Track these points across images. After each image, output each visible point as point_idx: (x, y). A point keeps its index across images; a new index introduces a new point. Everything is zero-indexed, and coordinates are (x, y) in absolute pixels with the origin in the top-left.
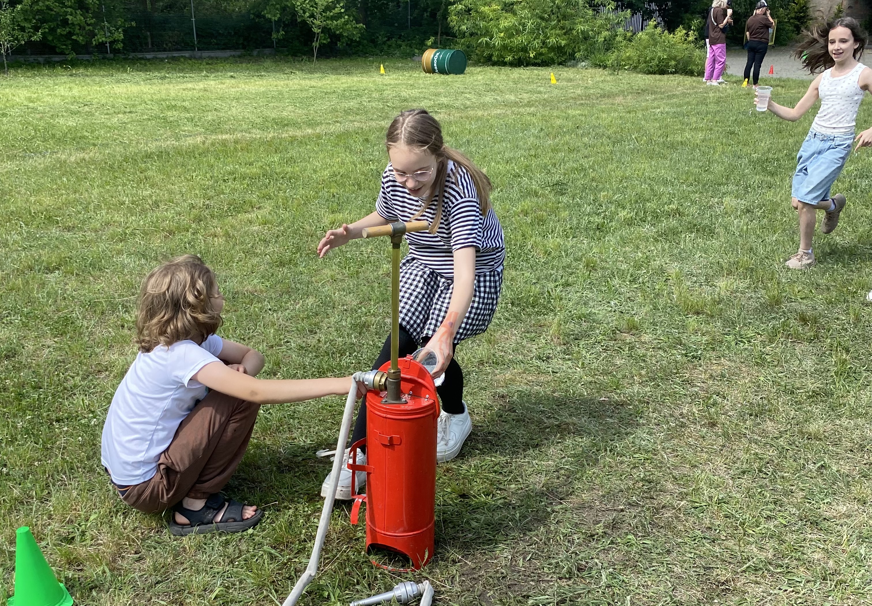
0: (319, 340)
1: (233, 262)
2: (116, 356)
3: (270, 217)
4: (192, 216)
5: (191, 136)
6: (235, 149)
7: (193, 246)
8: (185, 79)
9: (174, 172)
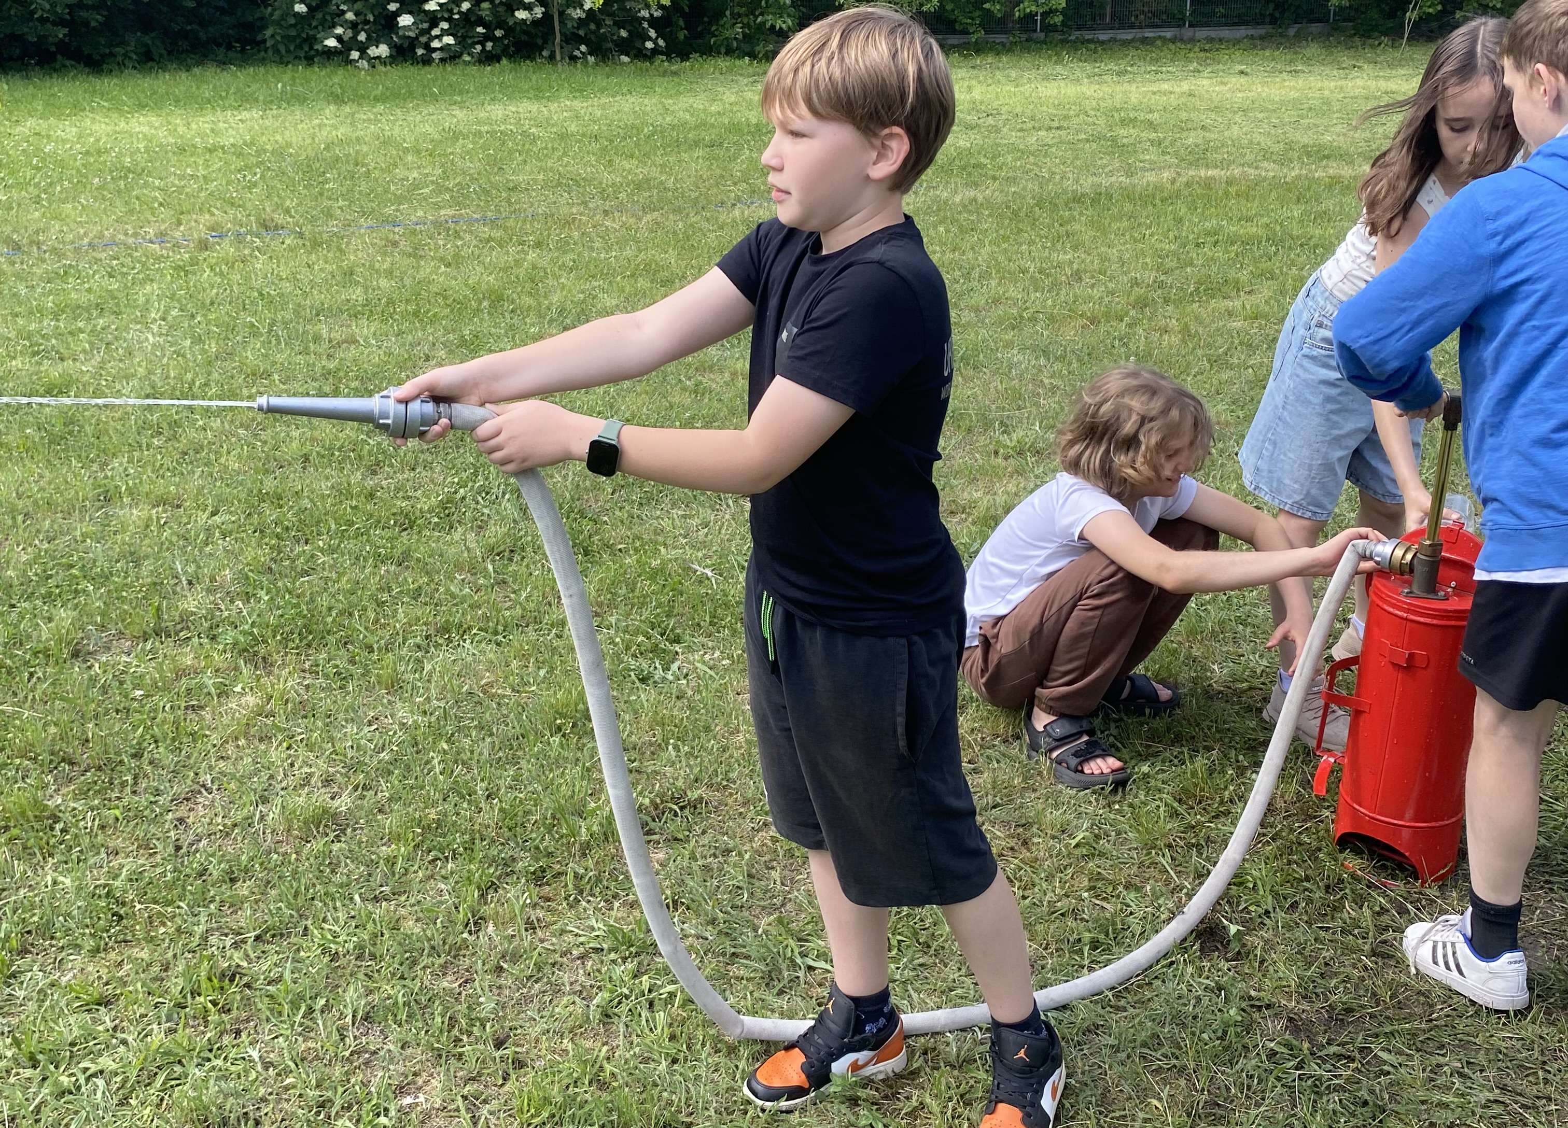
3: (1267, 308)
4: (1132, 298)
5: (1153, 170)
6: (1227, 193)
8: (1159, 76)
9: (1114, 226)
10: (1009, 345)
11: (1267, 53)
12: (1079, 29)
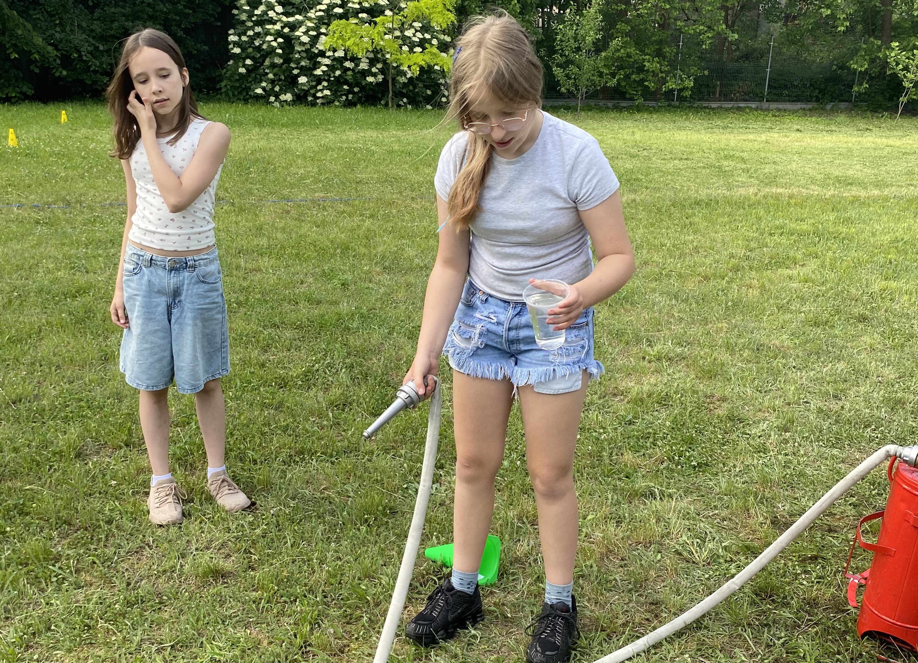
1: (764, 315)
3: (813, 276)
5: (743, 187)
6: (788, 203)
7: (726, 295)
8: (748, 130)
9: (720, 220)
10: (654, 290)
11: (814, 119)
12: (699, 100)
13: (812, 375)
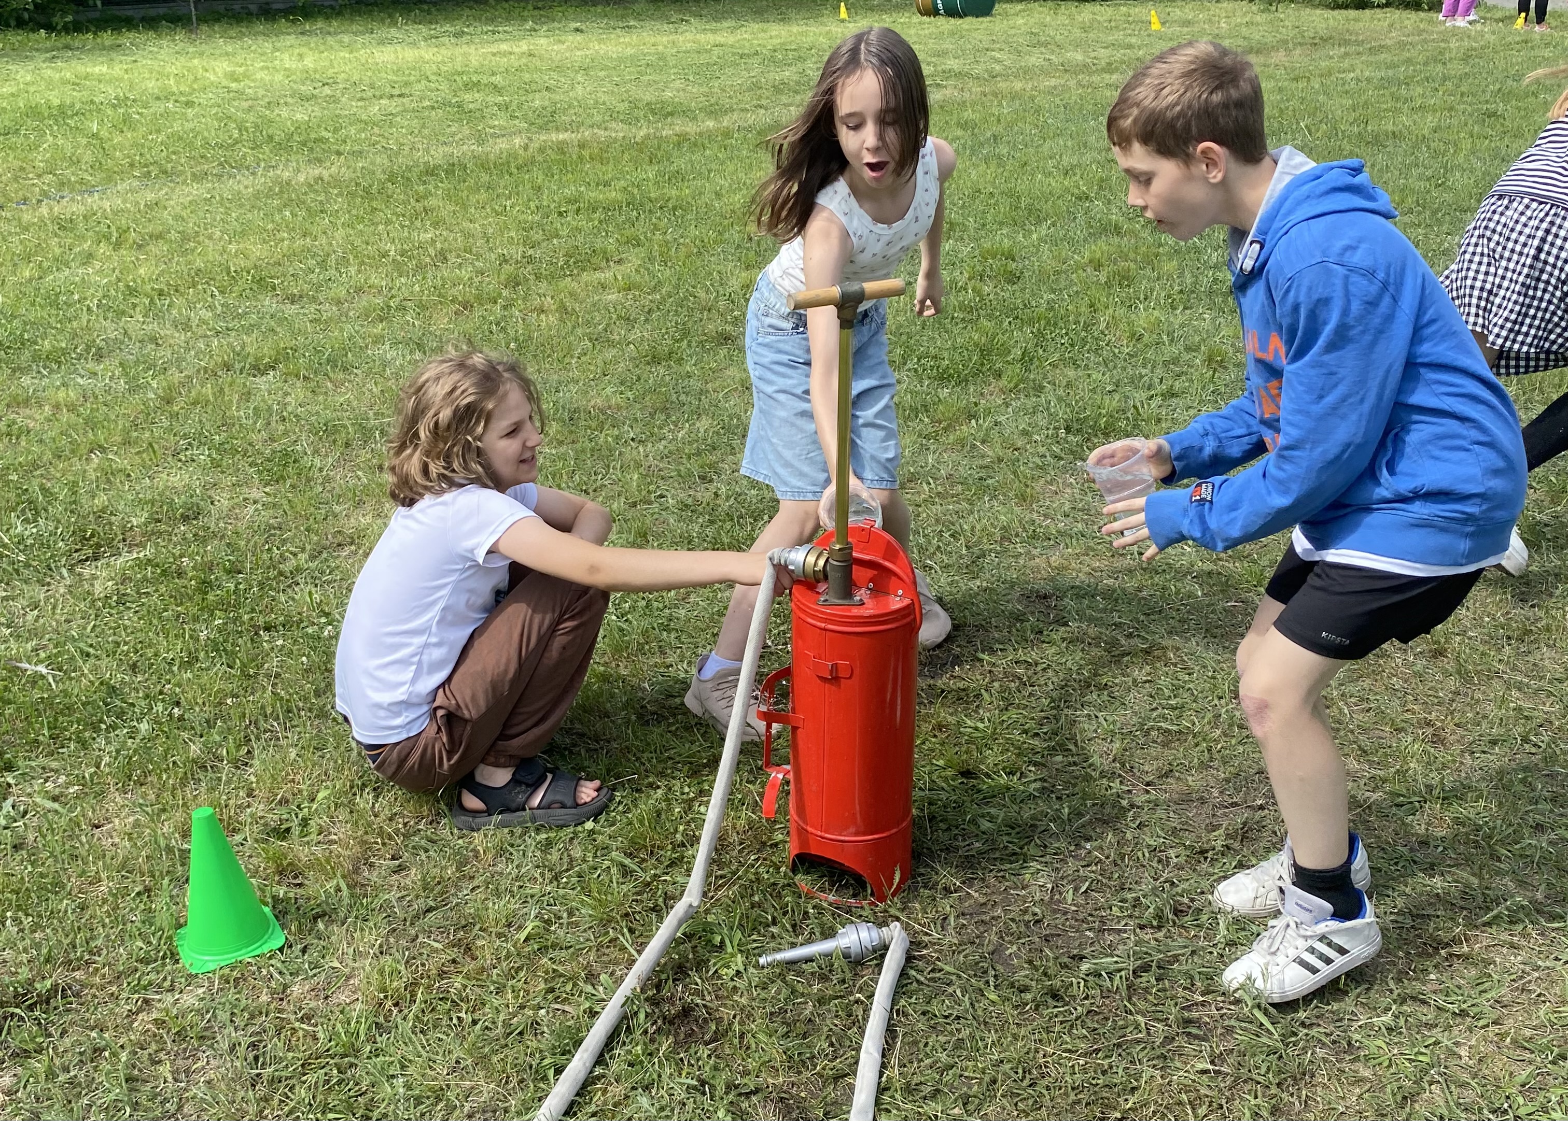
0: (716, 494)
1: (572, 357)
2: (369, 519)
3: (638, 278)
4: (503, 277)
5: (504, 136)
6: (581, 158)
7: (503, 329)
8: (496, 36)
9: (473, 199)
10: (378, 340)
11: (599, 9)
13: (662, 447)
